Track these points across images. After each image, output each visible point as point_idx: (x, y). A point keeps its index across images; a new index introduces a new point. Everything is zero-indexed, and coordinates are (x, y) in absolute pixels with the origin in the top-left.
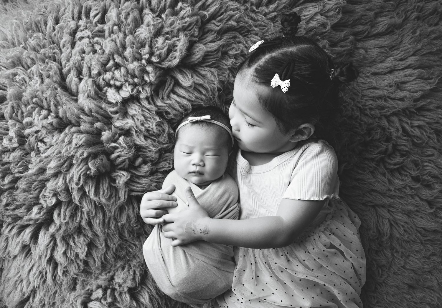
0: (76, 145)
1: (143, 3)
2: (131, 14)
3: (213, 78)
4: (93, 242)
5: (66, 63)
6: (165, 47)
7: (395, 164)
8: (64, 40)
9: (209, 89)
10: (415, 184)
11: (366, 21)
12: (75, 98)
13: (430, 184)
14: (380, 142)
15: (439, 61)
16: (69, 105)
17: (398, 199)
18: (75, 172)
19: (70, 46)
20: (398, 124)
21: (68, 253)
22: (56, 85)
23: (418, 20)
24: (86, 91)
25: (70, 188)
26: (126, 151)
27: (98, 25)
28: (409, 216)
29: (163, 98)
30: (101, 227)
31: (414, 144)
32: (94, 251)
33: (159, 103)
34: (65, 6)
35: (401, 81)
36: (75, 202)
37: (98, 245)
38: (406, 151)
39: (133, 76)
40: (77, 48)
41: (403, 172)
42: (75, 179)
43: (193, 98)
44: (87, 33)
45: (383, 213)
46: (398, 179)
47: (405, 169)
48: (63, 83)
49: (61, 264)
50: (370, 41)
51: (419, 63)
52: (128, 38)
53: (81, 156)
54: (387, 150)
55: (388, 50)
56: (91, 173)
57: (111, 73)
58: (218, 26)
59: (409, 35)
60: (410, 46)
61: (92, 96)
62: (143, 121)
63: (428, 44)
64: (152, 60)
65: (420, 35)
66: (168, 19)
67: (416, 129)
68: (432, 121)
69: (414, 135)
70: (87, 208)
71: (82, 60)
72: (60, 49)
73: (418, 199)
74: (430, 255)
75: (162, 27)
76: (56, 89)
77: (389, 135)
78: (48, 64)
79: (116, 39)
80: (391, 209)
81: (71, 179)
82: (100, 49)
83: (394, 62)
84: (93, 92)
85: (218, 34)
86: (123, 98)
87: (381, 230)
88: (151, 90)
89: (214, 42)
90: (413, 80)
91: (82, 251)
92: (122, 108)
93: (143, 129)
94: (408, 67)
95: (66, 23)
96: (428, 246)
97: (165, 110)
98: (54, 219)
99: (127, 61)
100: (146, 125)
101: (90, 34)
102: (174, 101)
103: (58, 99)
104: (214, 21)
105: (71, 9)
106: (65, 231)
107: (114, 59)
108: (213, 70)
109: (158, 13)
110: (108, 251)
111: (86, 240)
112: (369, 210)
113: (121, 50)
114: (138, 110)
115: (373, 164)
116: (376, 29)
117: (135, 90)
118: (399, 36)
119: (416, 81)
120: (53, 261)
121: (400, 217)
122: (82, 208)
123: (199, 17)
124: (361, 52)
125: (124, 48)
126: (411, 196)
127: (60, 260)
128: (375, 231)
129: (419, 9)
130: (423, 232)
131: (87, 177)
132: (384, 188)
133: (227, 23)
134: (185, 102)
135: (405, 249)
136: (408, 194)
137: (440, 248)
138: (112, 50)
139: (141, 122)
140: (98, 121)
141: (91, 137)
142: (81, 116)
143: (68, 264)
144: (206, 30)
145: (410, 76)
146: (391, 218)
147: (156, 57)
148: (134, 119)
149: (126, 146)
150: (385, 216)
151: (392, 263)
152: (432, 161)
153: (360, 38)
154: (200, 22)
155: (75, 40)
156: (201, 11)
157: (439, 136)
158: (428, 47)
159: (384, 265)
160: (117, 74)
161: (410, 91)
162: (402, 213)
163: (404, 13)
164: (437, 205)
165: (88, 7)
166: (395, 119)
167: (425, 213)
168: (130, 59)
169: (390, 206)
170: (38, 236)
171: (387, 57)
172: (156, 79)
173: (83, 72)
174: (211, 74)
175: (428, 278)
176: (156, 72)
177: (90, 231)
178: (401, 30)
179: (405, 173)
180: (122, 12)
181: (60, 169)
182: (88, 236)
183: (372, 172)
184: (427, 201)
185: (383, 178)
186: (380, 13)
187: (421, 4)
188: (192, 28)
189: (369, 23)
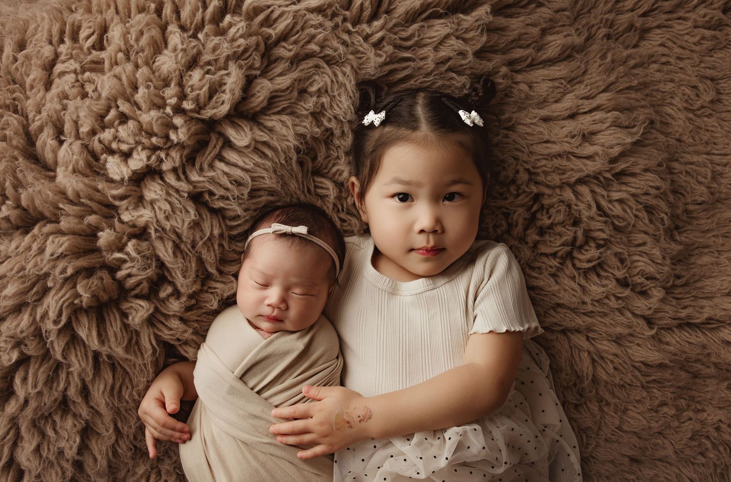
0: (52, 255)
1: (166, 16)
2: (145, 33)
3: (284, 131)
4: (92, 425)
5: (35, 116)
6: (204, 85)
7: (589, 261)
8: (32, 77)
9: (280, 149)
10: (622, 291)
11: (529, 42)
12: (52, 174)
13: (646, 290)
14: (564, 227)
15: (643, 99)
16: (38, 186)
17: (600, 316)
18: (52, 303)
19: (43, 87)
20: (589, 198)
21: (43, 450)
22: (16, 153)
23: (608, 39)
24: (70, 162)
25: (43, 331)
27: (93, 51)
28: (619, 344)
29: (201, 169)
30: (106, 397)
31: (616, 229)
32: (94, 442)
33: (194, 177)
34: (36, 21)
35: (588, 131)
36: (54, 355)
37: (101, 429)
38: (603, 239)
39: (150, 134)
40: (54, 91)
41: (603, 273)
42: (52, 315)
43: (250, 166)
44: (73, 65)
45: (579, 342)
46: (595, 284)
47: (606, 267)
48: (30, 149)
50: (537, 71)
51: (613, 103)
52: (140, 71)
53: (61, 273)
54: (575, 239)
55: (565, 83)
56: (81, 302)
57: (112, 130)
58: (290, 50)
59: (596, 62)
60: (598, 78)
61: (80, 169)
62: (168, 211)
63: (626, 75)
64: (183, 106)
65: (613, 61)
66: (209, 40)
67: (616, 204)
68: (639, 191)
69: (613, 214)
70: (77, 366)
71: (63, 109)
72: (25, 93)
73: (629, 315)
74: (659, 406)
75: (199, 54)
76: (17, 159)
77: (577, 216)
78: (2, 117)
79: (120, 74)
80: (590, 335)
81: (45, 315)
82: (93, 91)
83: (575, 101)
84: (81, 163)
85: (292, 63)
86: (133, 171)
87: (578, 370)
88: (181, 157)
89: (285, 75)
90: (607, 129)
91: (70, 445)
94: (598, 109)
95: (37, 49)
96: (655, 390)
97: (205, 187)
98: (15, 388)
99: (140, 109)
101: (77, 66)
102: (219, 172)
103: (20, 176)
104: (284, 44)
105: (46, 27)
106: (35, 409)
107: (118, 107)
108: (285, 118)
109: (192, 31)
110: (119, 439)
111: (77, 423)
112: (557, 338)
113: (129, 91)
115: (555, 263)
116: (544, 54)
117: (153, 158)
118: (581, 63)
119: (610, 130)
120: (14, 467)
121: (605, 346)
122: (69, 366)
123: (260, 37)
124: (521, 88)
125: (135, 88)
126: (619, 310)
127: (27, 463)
128: (569, 372)
129: (609, 23)
130: (643, 368)
131: (76, 311)
132: (574, 299)
133: (305, 47)
134: (238, 173)
135: (619, 398)
137: (673, 393)
138: (114, 91)
139: (164, 213)
140: (93, 212)
141: (79, 240)
142: (61, 206)
143: (44, 469)
144: (273, 58)
145: (602, 121)
146: (591, 349)
147: (190, 102)
148: (153, 209)
150: (582, 347)
151: (601, 422)
152: (645, 253)
153: (519, 67)
154: (262, 46)
155: (52, 78)
156: (263, 29)
157: (652, 213)
158: (626, 79)
159: (590, 427)
160: (123, 131)
161: (603, 145)
162: (609, 340)
163: (586, 29)
164: (660, 322)
165: (76, 23)
166: (584, 189)
167: (643, 336)
168: (144, 106)
169: (589, 329)
171: (564, 94)
172: (190, 137)
173: (65, 130)
174: (281, 126)
175: (659, 444)
176: (191, 125)
177: (84, 407)
178: (584, 53)
179: (606, 274)
180: (131, 31)
181: (23, 298)
182: (81, 416)
183: (553, 275)
184: (644, 317)
185: (573, 283)
186: (550, 29)
187: (610, 16)
188: (250, 55)
189: (534, 45)
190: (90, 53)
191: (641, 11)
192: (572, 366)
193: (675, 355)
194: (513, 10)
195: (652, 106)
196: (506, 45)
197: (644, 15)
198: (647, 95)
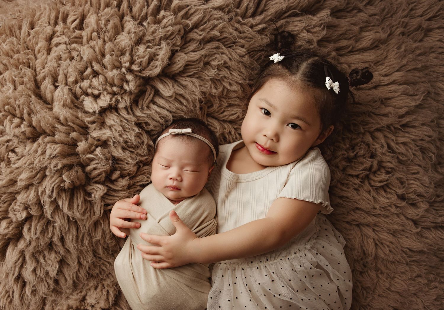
0: (50, 155)
1: (123, 10)
2: (111, 20)
3: (194, 89)
4: (64, 259)
5: (41, 70)
6: (146, 55)
7: (380, 182)
8: (39, 45)
9: (190, 100)
10: (401, 202)
11: (351, 36)
12: (50, 106)
13: (415, 203)
14: (365, 158)
15: (424, 77)
16: (43, 114)
17: (384, 217)
18: (48, 185)
19: (46, 52)
20: (383, 141)
21: (38, 271)
22: (30, 92)
23: (403, 35)
24: (62, 100)
25: (42, 202)
26: (103, 163)
27: (76, 31)
28: (394, 236)
29: (142, 109)
30: (74, 243)
31: (400, 162)
32: (65, 269)
33: (139, 113)
34: (41, 10)
35: (385, 97)
36: (46, 216)
37: (70, 262)
38: (391, 168)
39: (112, 85)
40: (53, 54)
41: (388, 190)
42: (48, 192)
43: (174, 109)
44: (64, 39)
45: (368, 233)
46: (383, 197)
47: (391, 187)
48: (37, 91)
49: (30, 283)
50: (355, 56)
51: (404, 79)
52: (107, 45)
53: (55, 167)
54: (371, 167)
55: (372, 65)
56: (65, 185)
57: (89, 81)
58: (200, 35)
59: (394, 51)
60: (395, 62)
61: (68, 104)
62: (121, 132)
63: (413, 60)
64: (132, 68)
65: (405, 51)
66: (149, 27)
67: (401, 146)
68: (417, 138)
69: (399, 151)
70: (59, 222)
71: (58, 67)
72: (35, 55)
73: (403, 218)
74: (416, 277)
75: (144, 35)
76: (30, 96)
77: (374, 151)
78: (21, 70)
79: (94, 46)
80: (376, 228)
81: (44, 191)
82: (77, 56)
83: (378, 77)
84: (69, 100)
85: (200, 43)
86: (101, 107)
87: (366, 250)
88: (130, 100)
89: (196, 51)
90: (398, 96)
91: (53, 269)
92: (100, 117)
93: (121, 140)
94: (393, 83)
95: (42, 28)
96: (414, 267)
97: (144, 120)
98: (24, 234)
100: (125, 137)
101: (67, 40)
102: (154, 112)
103: (32, 106)
104: (196, 30)
105: (47, 14)
106: (35, 247)
107: (92, 67)
108: (194, 80)
109: (140, 20)
110: (80, 269)
111: (57, 257)
112: (354, 229)
113: (99, 57)
114: (116, 120)
115: (357, 181)
116: (361, 44)
117: (114, 100)
118: (384, 51)
119: (401, 97)
120: (21, 279)
121: (385, 236)
122: (54, 222)
123: (182, 26)
124: (344, 67)
125: (103, 55)
126: (397, 215)
127: (29, 278)
128: (360, 251)
129: (404, 24)
130: (409, 252)
131: (61, 190)
132: (369, 206)
133: (210, 33)
134: (165, 113)
135: (390, 270)
136: (394, 213)
137: (426, 269)
138: (90, 57)
139: (119, 133)
140: (74, 131)
141: (65, 147)
142: (56, 126)
143: (38, 282)
144: (188, 39)
145: (395, 91)
146: (376, 237)
147: (137, 66)
148: (111, 130)
149: (103, 158)
150: (370, 236)
151: (376, 284)
152: (418, 179)
153: (343, 53)
154: (182, 31)
155: (51, 46)
156: (183, 20)
157: (425, 153)
158: (413, 63)
159: (369, 287)
160: (95, 82)
161: (395, 107)
162: (388, 233)
163: (389, 28)
164: (423, 224)
165: (65, 12)
166: (380, 135)
167: (411, 232)
168: (109, 67)
169: (375, 225)
170: (6, 252)
172: (136, 88)
173: (59, 79)
174: (192, 85)
175: (413, 301)
176: (136, 80)
177: (62, 248)
178: (386, 45)
179: (391, 191)
180: (102, 19)
181: (32, 181)
182: (59, 253)
183: (356, 190)
184: (412, 220)
185: (368, 196)
186: (365, 27)
187: (406, 20)
188: (174, 37)
189: (354, 38)
190: (74, 32)
191: (427, 17)
192: (362, 247)
193: (431, 245)
194: (342, 14)
195: (430, 81)
196: (337, 37)
197: (429, 19)
198: (426, 74)
